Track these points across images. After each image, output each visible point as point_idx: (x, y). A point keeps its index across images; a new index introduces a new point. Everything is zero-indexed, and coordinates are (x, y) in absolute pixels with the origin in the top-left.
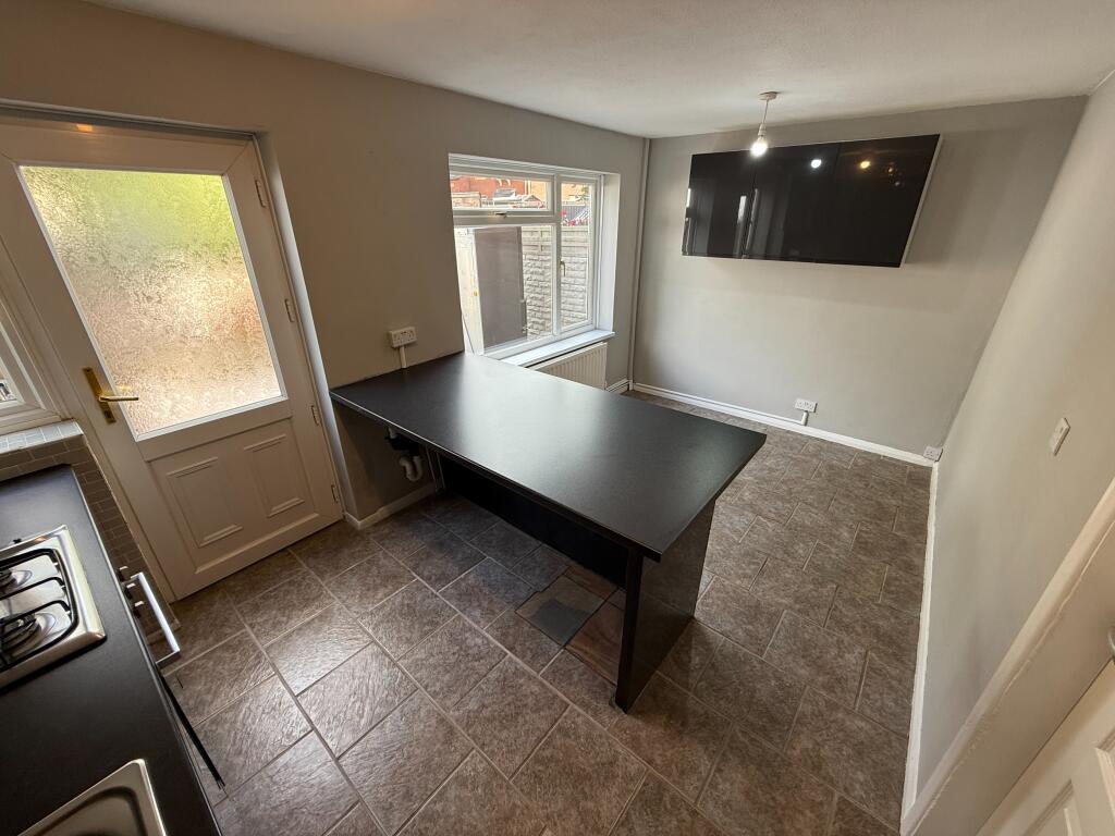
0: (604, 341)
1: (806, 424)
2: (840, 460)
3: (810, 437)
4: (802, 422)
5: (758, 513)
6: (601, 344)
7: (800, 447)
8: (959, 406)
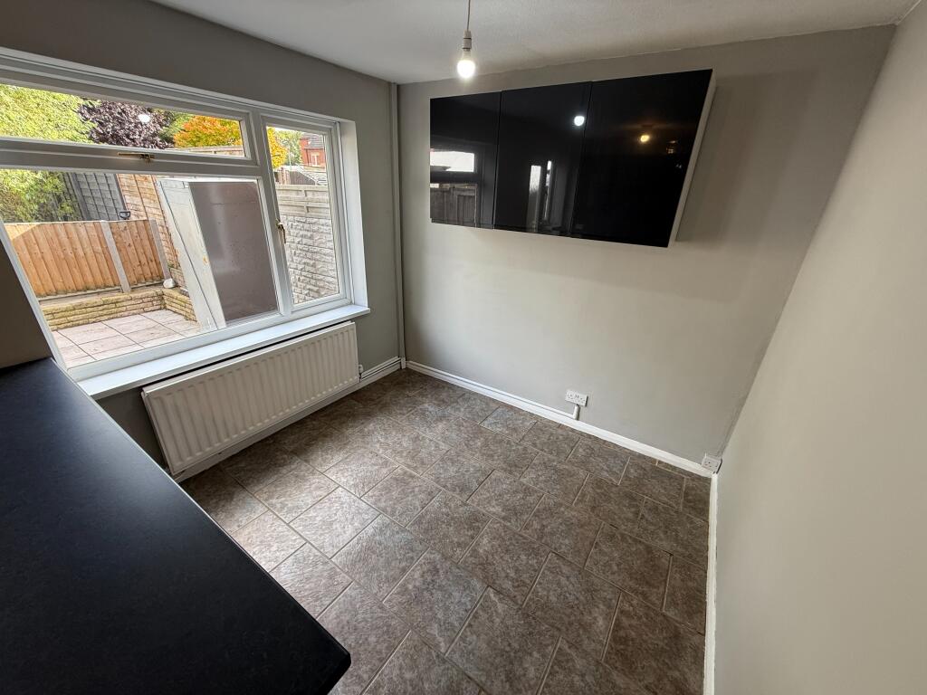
0: (352, 320)
1: (578, 418)
2: (610, 471)
3: (582, 434)
4: (574, 416)
5: (489, 583)
6: (349, 323)
7: (568, 452)
8: (738, 413)
